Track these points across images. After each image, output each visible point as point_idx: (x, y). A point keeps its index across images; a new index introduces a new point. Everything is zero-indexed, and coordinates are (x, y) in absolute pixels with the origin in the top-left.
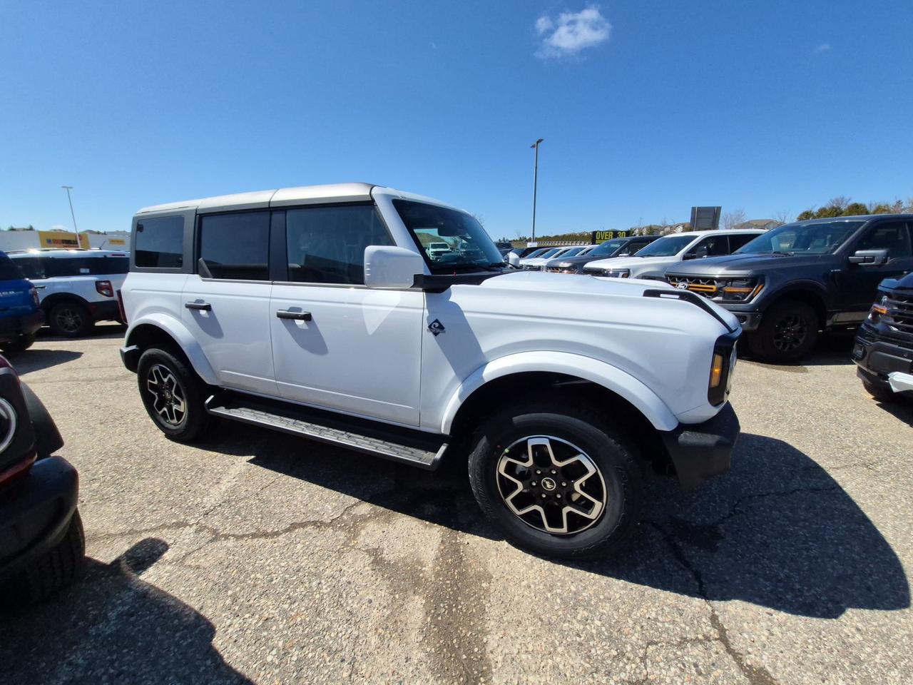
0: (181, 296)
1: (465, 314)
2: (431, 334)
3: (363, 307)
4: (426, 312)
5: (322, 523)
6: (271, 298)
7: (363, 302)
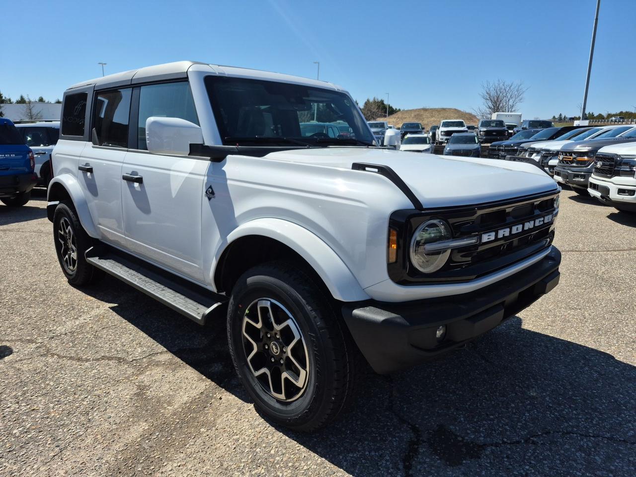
0: (79, 160)
1: (229, 182)
2: (207, 199)
3: (171, 173)
4: (206, 178)
5: (124, 360)
6: (123, 163)
7: (172, 169)
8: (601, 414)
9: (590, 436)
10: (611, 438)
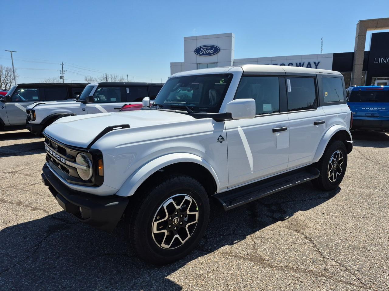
8: (21, 276)
9: (17, 264)
10: (7, 270)
